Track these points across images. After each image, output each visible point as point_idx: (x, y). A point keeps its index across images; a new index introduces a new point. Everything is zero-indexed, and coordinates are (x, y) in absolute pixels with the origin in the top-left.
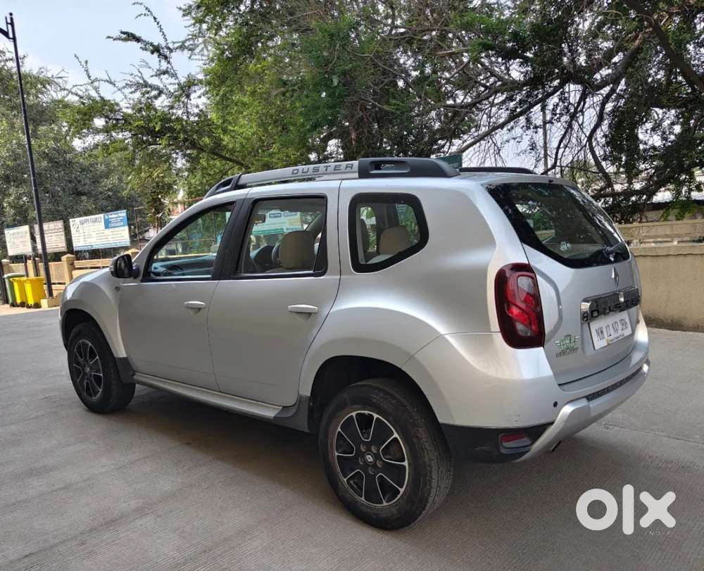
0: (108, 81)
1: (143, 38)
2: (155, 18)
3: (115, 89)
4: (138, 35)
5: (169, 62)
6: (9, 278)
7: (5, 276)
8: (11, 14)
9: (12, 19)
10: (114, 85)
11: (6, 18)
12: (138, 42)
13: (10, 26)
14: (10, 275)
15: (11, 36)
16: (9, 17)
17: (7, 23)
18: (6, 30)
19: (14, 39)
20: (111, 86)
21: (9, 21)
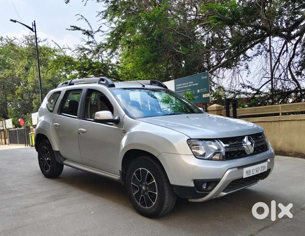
0: (68, 48)
1: (81, 28)
2: (86, 20)
3: (71, 51)
4: (78, 27)
5: (93, 38)
6: (31, 134)
7: (30, 133)
8: (34, 21)
9: (35, 23)
10: (71, 49)
11: (32, 23)
12: (79, 30)
13: (34, 26)
14: (31, 133)
15: (34, 30)
16: (33, 22)
17: (33, 25)
18: (32, 28)
19: (35, 32)
20: (70, 50)
21: (34, 24)
